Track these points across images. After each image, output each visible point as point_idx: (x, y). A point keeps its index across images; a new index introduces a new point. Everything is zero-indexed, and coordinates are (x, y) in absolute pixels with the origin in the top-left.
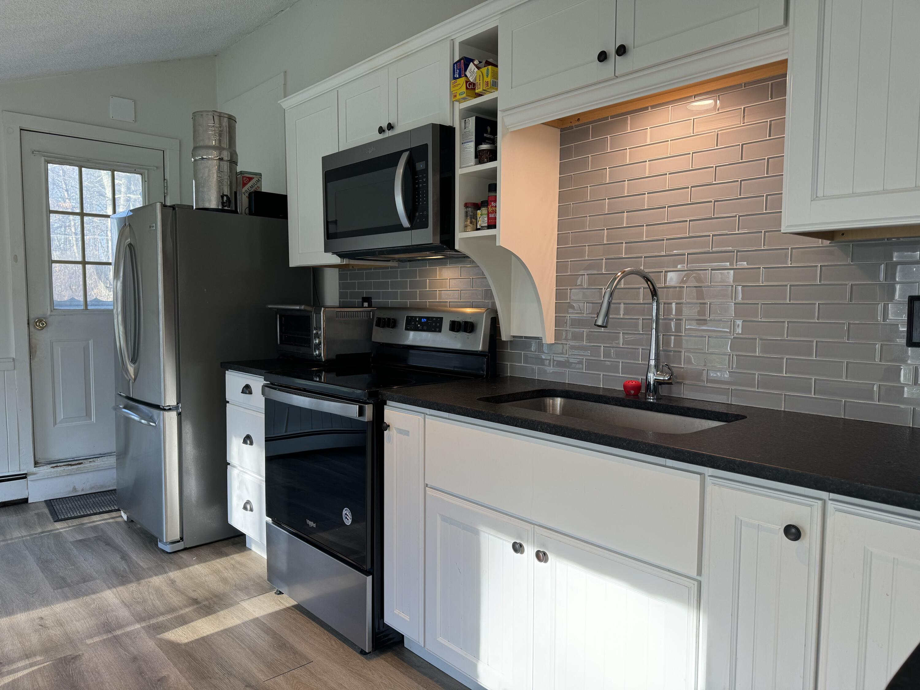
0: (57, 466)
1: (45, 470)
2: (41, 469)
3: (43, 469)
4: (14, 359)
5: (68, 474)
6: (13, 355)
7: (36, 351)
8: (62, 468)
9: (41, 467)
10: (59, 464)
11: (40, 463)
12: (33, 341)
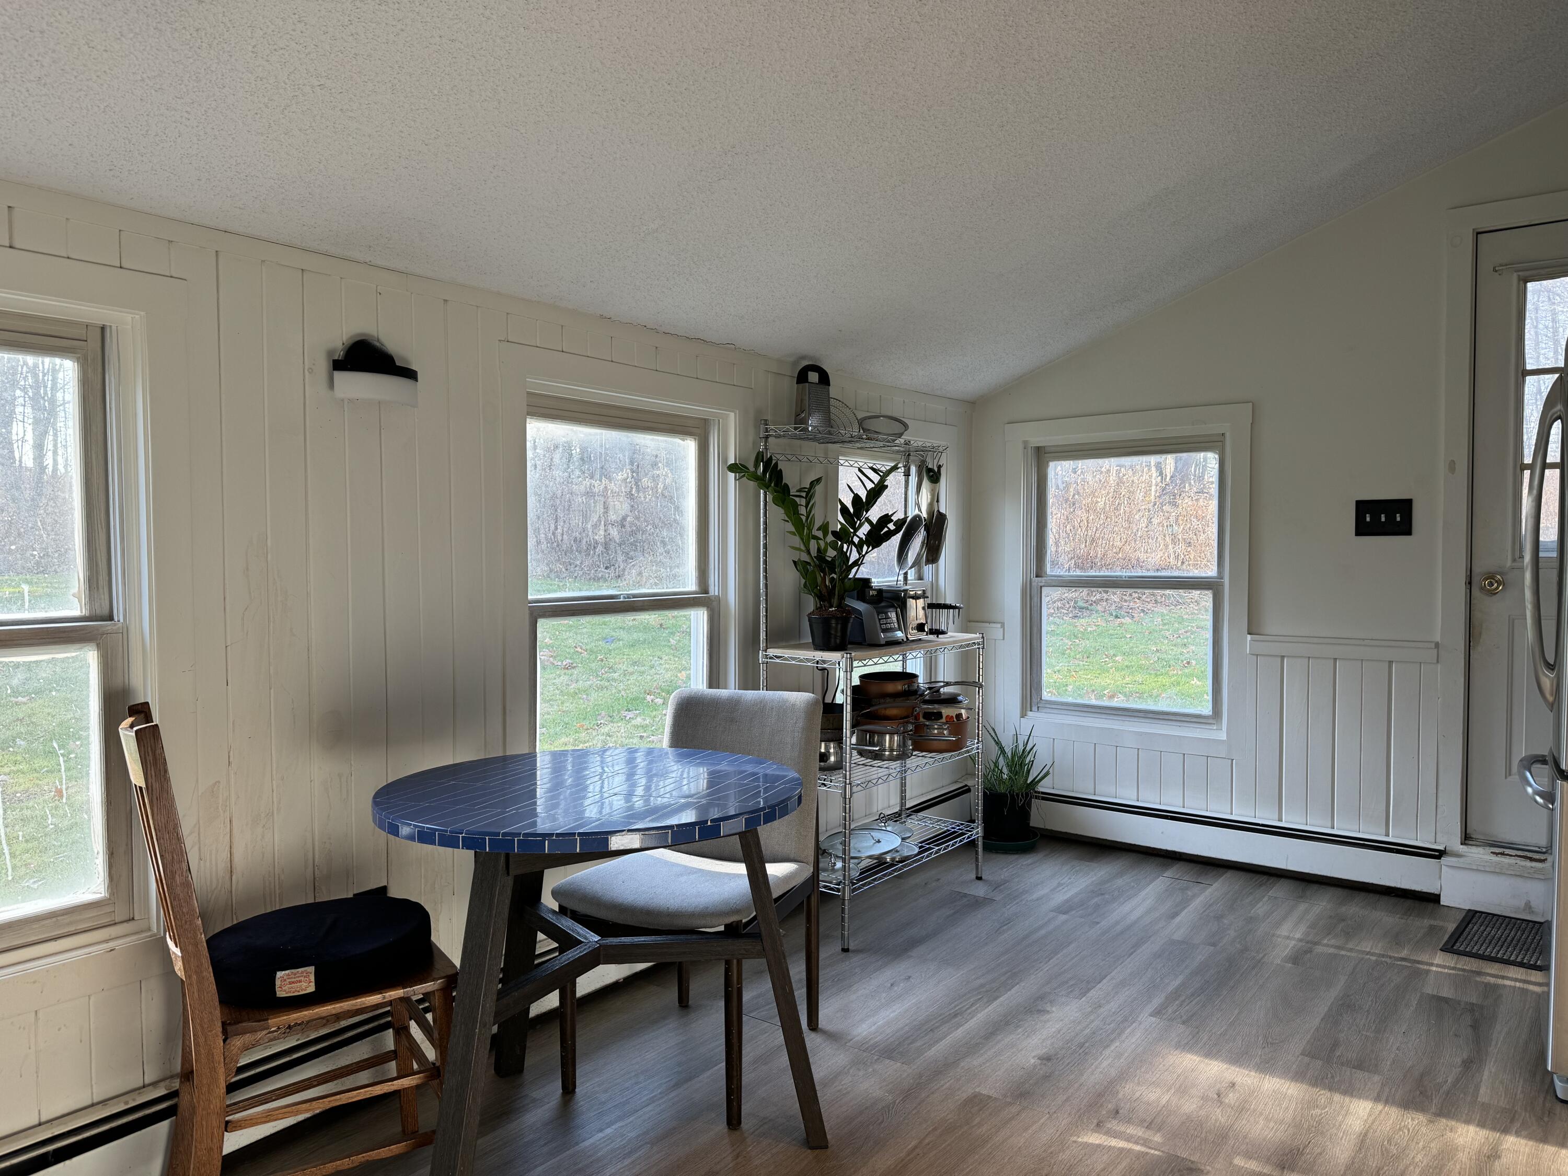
0: (1503, 854)
1: (1477, 854)
2: (1473, 851)
3: (1476, 851)
4: (1437, 645)
5: (1518, 873)
6: (1438, 639)
7: (1480, 634)
8: (1512, 861)
9: (1474, 848)
10: (1507, 851)
11: (1476, 840)
12: (1477, 615)
